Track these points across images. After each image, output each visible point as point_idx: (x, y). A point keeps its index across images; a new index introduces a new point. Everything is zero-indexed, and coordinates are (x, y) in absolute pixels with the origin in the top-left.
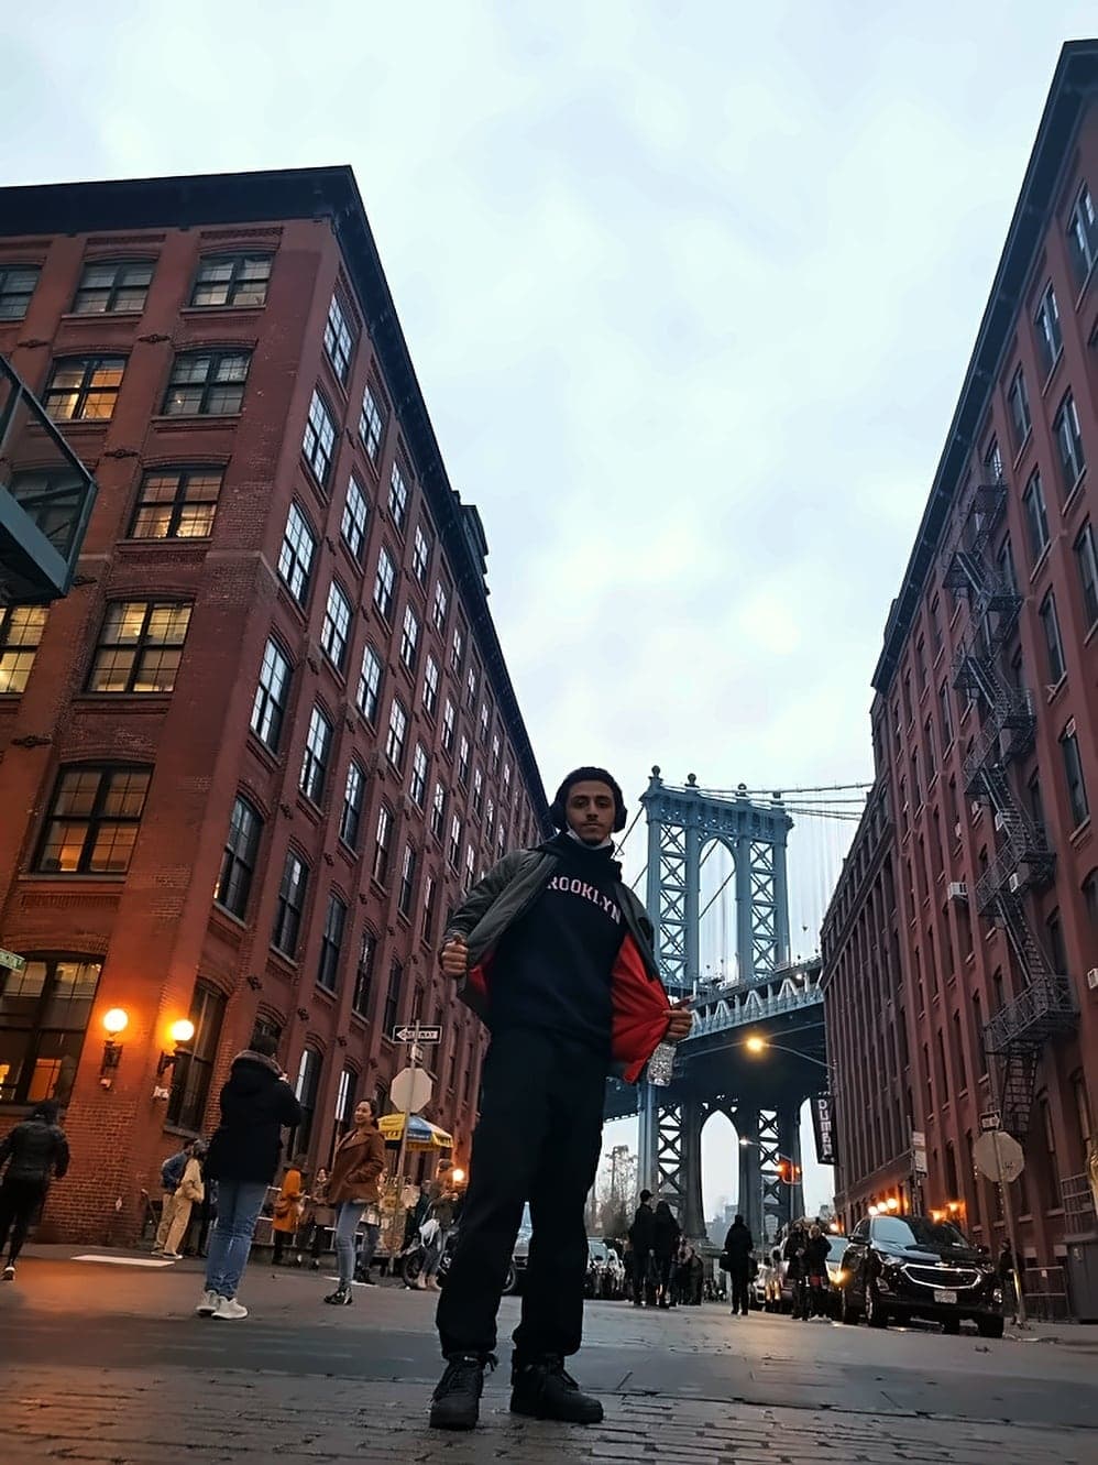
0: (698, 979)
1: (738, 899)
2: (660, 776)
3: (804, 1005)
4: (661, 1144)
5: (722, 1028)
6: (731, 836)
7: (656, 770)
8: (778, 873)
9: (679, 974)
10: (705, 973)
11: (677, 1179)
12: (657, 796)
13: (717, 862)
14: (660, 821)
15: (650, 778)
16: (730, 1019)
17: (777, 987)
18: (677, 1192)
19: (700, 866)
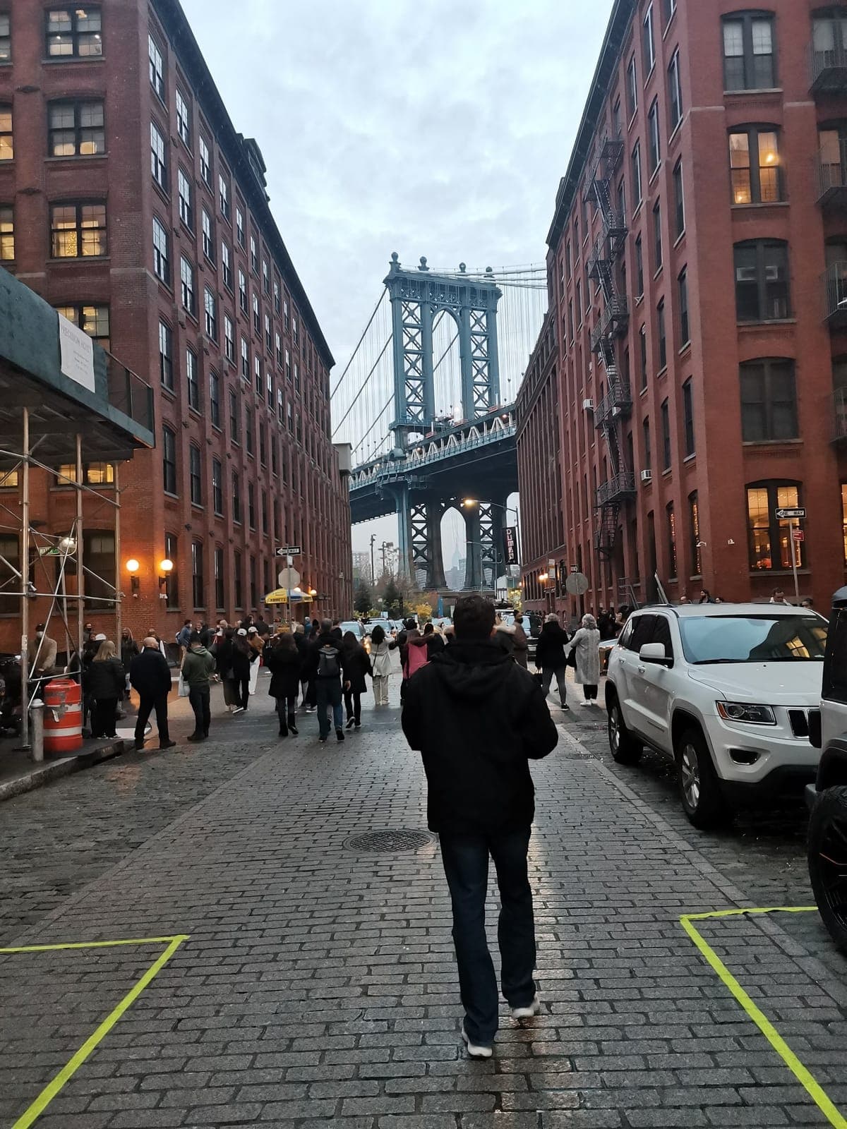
0: (434, 418)
1: (461, 357)
2: (399, 261)
3: (508, 436)
4: (414, 532)
5: (452, 455)
6: (455, 307)
7: (395, 256)
8: (490, 334)
9: (421, 417)
10: (438, 415)
11: (426, 552)
12: (397, 279)
13: (445, 328)
14: (400, 299)
15: (390, 263)
16: (458, 448)
17: (490, 423)
18: (425, 561)
19: (432, 332)
